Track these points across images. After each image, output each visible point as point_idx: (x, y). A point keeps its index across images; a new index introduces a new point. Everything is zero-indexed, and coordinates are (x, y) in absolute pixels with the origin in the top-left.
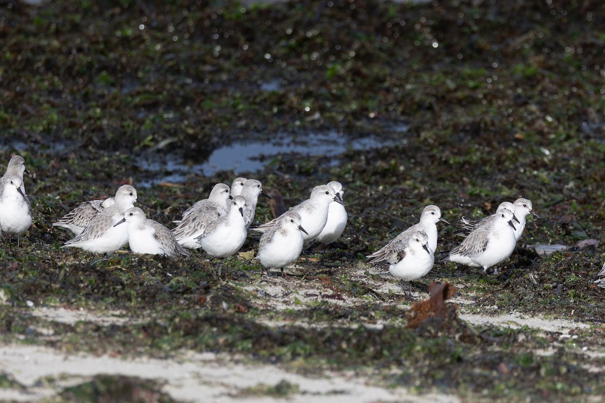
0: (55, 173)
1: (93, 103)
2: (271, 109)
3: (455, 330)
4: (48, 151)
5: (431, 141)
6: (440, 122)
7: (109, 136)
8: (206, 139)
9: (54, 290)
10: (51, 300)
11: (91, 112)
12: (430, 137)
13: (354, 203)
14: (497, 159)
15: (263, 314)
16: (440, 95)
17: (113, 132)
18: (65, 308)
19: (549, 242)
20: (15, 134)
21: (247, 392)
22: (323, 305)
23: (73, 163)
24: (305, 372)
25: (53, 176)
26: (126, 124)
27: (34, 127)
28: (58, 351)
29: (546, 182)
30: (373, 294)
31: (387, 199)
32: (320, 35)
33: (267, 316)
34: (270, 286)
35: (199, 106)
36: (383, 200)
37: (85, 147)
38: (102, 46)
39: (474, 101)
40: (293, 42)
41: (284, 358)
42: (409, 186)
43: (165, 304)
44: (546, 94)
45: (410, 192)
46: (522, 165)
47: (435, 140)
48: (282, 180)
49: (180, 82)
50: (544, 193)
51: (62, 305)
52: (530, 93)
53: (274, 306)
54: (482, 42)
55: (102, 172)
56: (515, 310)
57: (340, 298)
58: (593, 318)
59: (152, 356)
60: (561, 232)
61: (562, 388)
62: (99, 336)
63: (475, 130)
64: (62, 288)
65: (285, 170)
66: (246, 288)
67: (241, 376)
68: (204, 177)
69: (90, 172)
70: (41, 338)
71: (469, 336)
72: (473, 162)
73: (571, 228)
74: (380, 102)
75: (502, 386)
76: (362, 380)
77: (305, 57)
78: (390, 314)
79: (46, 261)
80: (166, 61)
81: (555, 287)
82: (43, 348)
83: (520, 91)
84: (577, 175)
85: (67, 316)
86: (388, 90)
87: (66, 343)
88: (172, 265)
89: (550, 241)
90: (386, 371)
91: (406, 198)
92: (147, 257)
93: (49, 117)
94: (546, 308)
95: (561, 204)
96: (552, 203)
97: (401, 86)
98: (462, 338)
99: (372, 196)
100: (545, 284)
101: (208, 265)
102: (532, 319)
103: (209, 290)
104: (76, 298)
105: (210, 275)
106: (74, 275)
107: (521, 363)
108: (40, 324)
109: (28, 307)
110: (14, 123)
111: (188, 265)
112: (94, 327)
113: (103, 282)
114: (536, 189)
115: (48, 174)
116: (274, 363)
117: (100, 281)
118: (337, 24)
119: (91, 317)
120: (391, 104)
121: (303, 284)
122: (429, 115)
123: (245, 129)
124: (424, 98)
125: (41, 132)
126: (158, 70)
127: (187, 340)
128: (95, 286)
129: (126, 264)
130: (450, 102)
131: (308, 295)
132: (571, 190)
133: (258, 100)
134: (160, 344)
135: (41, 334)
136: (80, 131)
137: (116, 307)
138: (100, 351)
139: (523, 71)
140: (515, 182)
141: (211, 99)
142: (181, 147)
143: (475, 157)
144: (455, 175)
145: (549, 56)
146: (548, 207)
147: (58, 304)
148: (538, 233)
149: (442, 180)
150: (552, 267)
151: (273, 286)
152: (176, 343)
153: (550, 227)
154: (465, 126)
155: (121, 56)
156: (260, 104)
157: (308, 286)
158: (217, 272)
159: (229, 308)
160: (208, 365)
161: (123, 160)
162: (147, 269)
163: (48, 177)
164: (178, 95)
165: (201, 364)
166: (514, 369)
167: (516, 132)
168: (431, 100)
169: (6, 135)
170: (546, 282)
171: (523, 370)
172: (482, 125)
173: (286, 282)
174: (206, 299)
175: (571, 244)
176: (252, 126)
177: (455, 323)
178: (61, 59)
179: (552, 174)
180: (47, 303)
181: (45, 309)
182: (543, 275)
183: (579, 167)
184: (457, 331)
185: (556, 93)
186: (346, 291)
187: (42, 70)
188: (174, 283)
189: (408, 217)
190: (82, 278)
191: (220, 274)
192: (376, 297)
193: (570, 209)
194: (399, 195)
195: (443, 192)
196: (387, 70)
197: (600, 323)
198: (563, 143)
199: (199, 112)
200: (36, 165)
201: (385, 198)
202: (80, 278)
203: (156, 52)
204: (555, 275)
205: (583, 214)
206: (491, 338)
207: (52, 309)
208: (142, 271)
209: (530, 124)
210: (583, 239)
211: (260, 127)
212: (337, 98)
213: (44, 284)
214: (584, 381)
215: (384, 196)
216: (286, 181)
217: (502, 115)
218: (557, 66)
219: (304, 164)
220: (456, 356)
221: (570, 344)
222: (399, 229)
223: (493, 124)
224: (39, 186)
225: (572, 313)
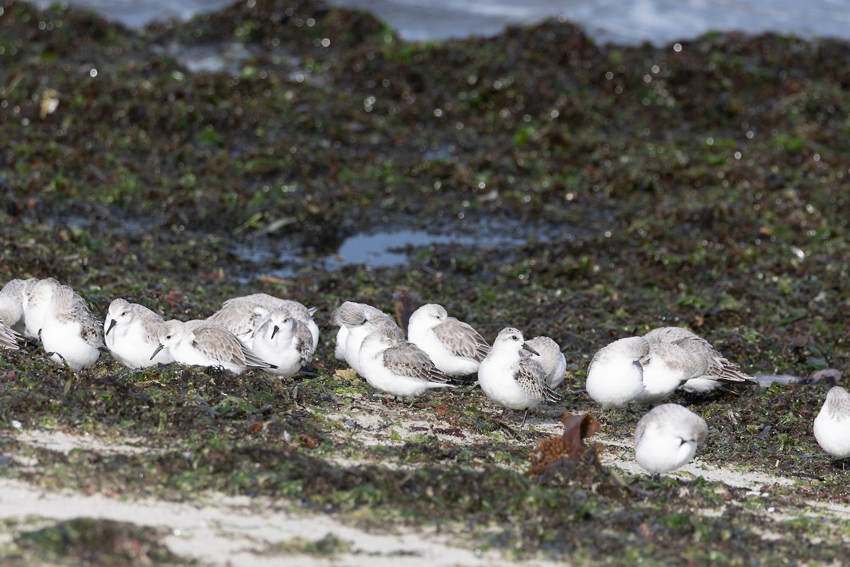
0: (119, 259)
1: (189, 169)
2: (432, 184)
3: (592, 478)
4: (117, 231)
5: (642, 233)
6: (659, 208)
7: (203, 212)
8: (335, 221)
9: (53, 408)
10: (46, 420)
11: (182, 181)
12: (642, 228)
13: (518, 311)
14: (727, 260)
15: (338, 449)
16: (665, 172)
17: (208, 208)
18: (64, 431)
19: (773, 371)
20: (74, 206)
21: (278, 549)
22: (430, 441)
23: (147, 248)
24: (367, 526)
25: (115, 264)
26: (226, 196)
27: (102, 198)
28: (34, 487)
29: (787, 291)
30: (505, 430)
31: (564, 307)
32: (514, 86)
33: (343, 453)
34: (364, 414)
35: (334, 177)
36: (558, 309)
37: (167, 226)
38: (211, 92)
39: (711, 182)
40: (475, 95)
41: (344, 506)
42: (599, 291)
43: (204, 432)
44: (811, 176)
45: (599, 300)
46: (762, 269)
47: (649, 233)
48: (430, 280)
49: (313, 144)
50: (781, 307)
51: (59, 428)
52: (788, 172)
53: (361, 441)
54: (735, 103)
55: (185, 260)
56: (697, 458)
57: (458, 434)
58: (803, 472)
59: (162, 497)
60: (793, 358)
61: (718, 558)
62: (98, 469)
63: (706, 221)
64: (65, 405)
65: (438, 265)
66: (330, 416)
67: (279, 528)
68: (325, 271)
69: (168, 260)
70: (17, 469)
71: (611, 487)
72: (695, 263)
73: (806, 353)
74: (583, 180)
75: (636, 554)
76: (443, 538)
77: (490, 117)
78: (516, 457)
79: (59, 371)
80: (298, 115)
81: (761, 430)
82: (14, 482)
83: (775, 170)
84: (835, 285)
85: (63, 442)
86: (596, 165)
87: (50, 476)
88: (229, 382)
89: (776, 370)
90: (480, 529)
91: (590, 307)
92: (196, 369)
93: (123, 185)
94: (741, 457)
95: (802, 322)
96: (791, 320)
97: (614, 159)
98: (600, 490)
99: (544, 304)
100: (748, 426)
101: (278, 384)
102: (719, 470)
103: (269, 416)
104: (81, 420)
105: (281, 397)
106: (84, 389)
107: (670, 524)
108: (21, 451)
109: (12, 428)
110: (73, 192)
111: (251, 382)
112: (92, 457)
113: (123, 399)
114: (770, 300)
115: (110, 261)
116: (328, 512)
117: (118, 397)
118: (538, 72)
119: (97, 445)
120: (598, 182)
121: (410, 413)
122: (646, 198)
123: (392, 210)
124: (642, 175)
125: (110, 205)
126: (285, 127)
127: (216, 478)
128: (111, 405)
129: (167, 379)
130: (679, 182)
131: (414, 429)
132: (820, 304)
133: (415, 171)
134: (179, 483)
135: (19, 465)
136: (164, 205)
137: (135, 433)
138: (93, 487)
139: (785, 145)
140: (745, 291)
141: (351, 168)
142: (300, 231)
143: (698, 257)
144: (668, 280)
145: (825, 125)
146: (784, 325)
147: (55, 427)
148: (760, 358)
149: (649, 286)
150: (764, 402)
151: (367, 415)
152: (201, 482)
153: (778, 351)
154: (692, 215)
155: (235, 105)
156: (417, 177)
157: (416, 417)
158: (291, 394)
159: (292, 440)
160: (237, 511)
161: (215, 246)
162: (195, 386)
163: (108, 264)
164: (306, 162)
165: (227, 510)
166: (660, 531)
167: (762, 226)
168: (654, 178)
169: (62, 208)
170: (751, 423)
171: (672, 533)
172: (716, 214)
173: (386, 409)
174: (261, 427)
175: (805, 375)
176: (402, 206)
177: (593, 470)
178: (152, 108)
179: (799, 282)
180: (41, 425)
181: (36, 433)
182: (748, 413)
183: (838, 274)
184: (595, 480)
185: (826, 174)
186: (468, 425)
187: (125, 121)
188: (224, 404)
189: (586, 332)
190: (94, 393)
191: (295, 396)
192: (510, 435)
193: (813, 329)
194: (581, 303)
195: (644, 300)
196: (601, 137)
197: (810, 479)
198: (824, 243)
199: (332, 184)
200: (94, 247)
201: (561, 306)
202: (92, 393)
203: (285, 102)
204: (764, 414)
205: (829, 336)
206: (643, 491)
207: (46, 433)
208: (187, 388)
209: (784, 214)
210: (821, 368)
211: (413, 207)
212: (524, 172)
213: (40, 399)
214: (752, 551)
215: (560, 304)
216: (436, 281)
217: (746, 202)
218: (834, 138)
219: (464, 258)
220: (583, 512)
221: (753, 503)
222: (572, 348)
223: (731, 213)
224: (90, 275)
225: (777, 465)
